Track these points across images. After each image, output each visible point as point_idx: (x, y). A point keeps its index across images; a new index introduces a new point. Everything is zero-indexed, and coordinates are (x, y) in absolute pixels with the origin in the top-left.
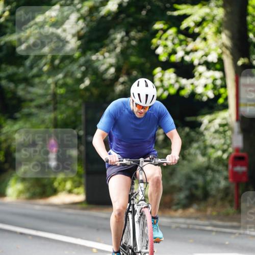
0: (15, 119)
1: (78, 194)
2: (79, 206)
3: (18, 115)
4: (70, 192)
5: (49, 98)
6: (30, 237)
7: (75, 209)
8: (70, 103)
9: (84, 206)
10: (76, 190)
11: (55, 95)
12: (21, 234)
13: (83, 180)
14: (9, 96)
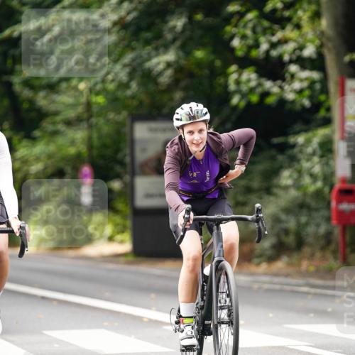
0: (33, 139)
1: (122, 242)
2: (122, 259)
3: (37, 133)
4: (111, 239)
5: (80, 109)
6: (55, 303)
7: (117, 263)
8: (111, 116)
9: (130, 258)
10: (119, 237)
11: (89, 105)
12: (43, 298)
13: (129, 223)
14: (26, 106)
